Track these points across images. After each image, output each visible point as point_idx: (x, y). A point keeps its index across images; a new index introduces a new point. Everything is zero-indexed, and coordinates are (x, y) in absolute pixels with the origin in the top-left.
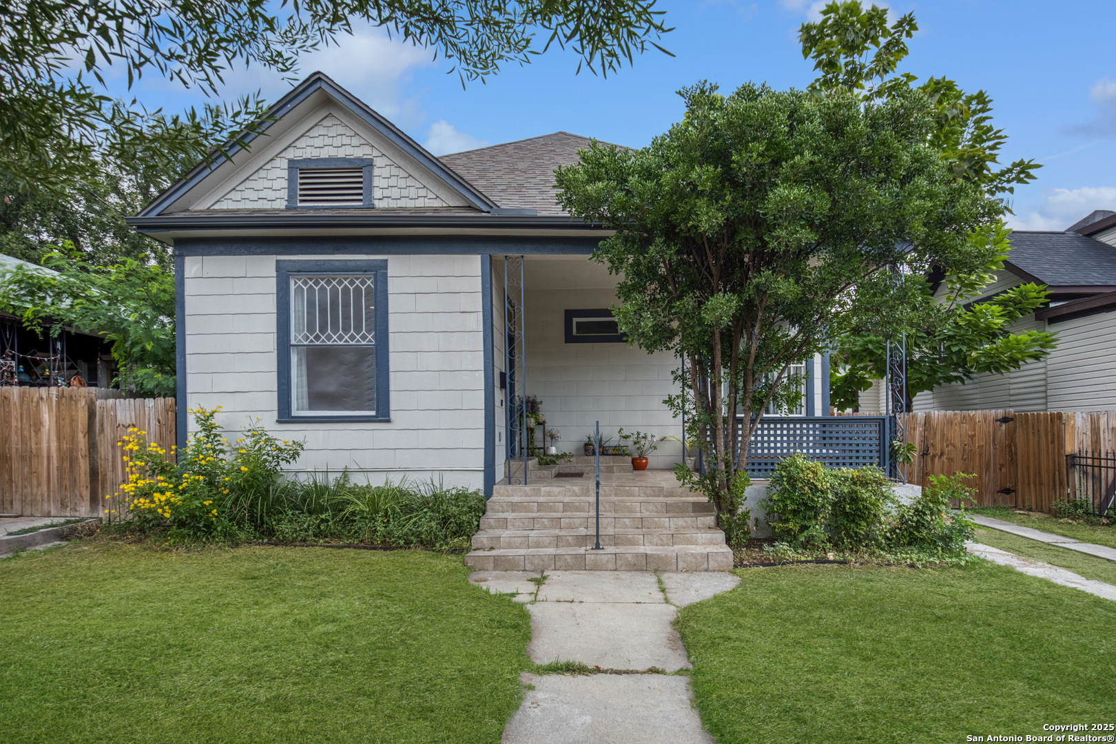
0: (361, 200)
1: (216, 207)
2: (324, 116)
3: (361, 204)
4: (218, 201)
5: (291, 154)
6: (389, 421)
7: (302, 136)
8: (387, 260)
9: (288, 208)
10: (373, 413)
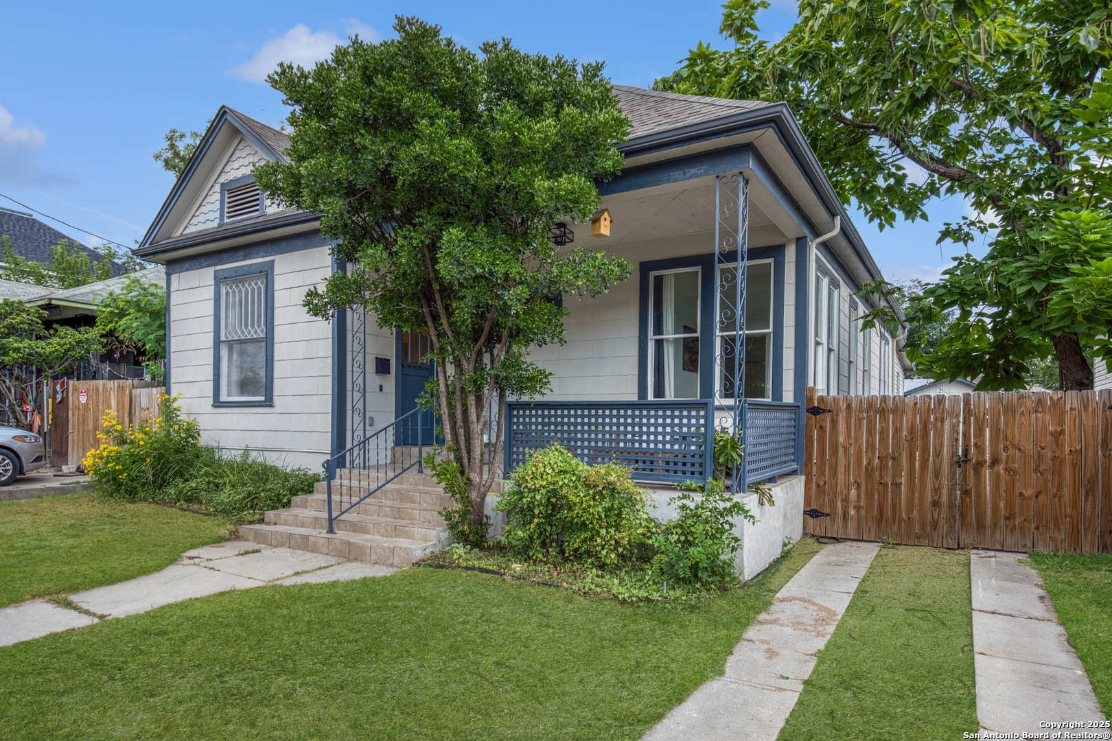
0: (257, 210)
1: (185, 232)
2: (239, 140)
3: (258, 213)
4: (186, 227)
5: (222, 180)
6: (271, 406)
7: (228, 162)
8: (273, 261)
9: (220, 226)
10: (263, 399)
